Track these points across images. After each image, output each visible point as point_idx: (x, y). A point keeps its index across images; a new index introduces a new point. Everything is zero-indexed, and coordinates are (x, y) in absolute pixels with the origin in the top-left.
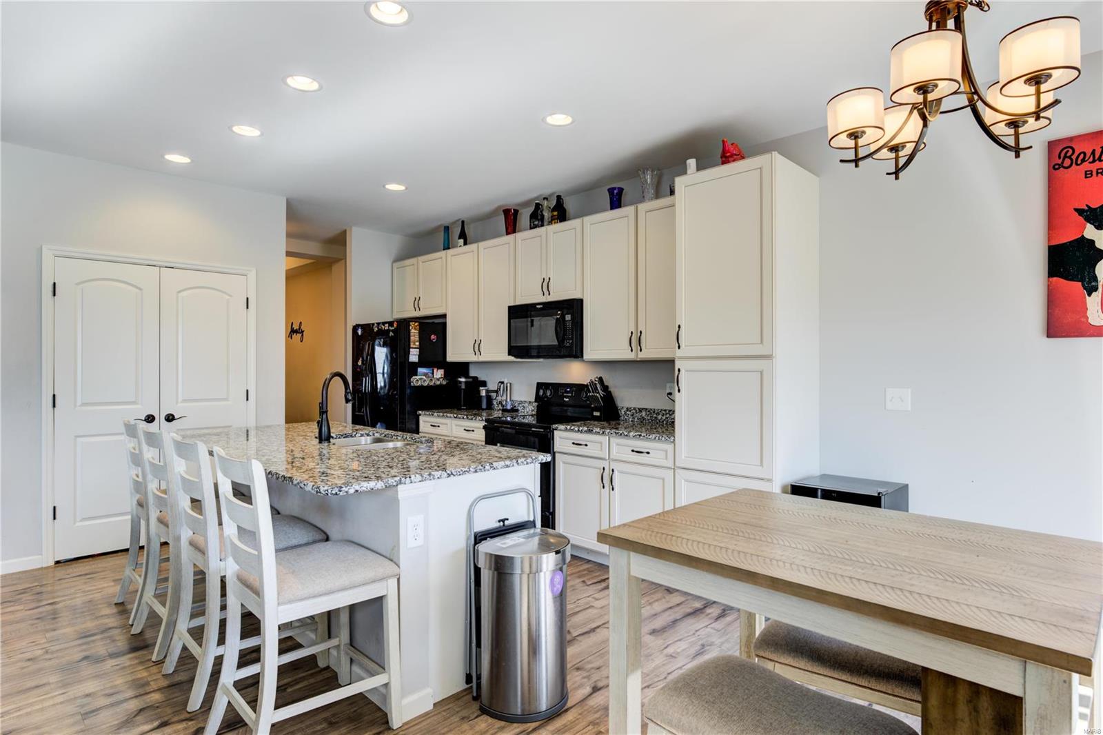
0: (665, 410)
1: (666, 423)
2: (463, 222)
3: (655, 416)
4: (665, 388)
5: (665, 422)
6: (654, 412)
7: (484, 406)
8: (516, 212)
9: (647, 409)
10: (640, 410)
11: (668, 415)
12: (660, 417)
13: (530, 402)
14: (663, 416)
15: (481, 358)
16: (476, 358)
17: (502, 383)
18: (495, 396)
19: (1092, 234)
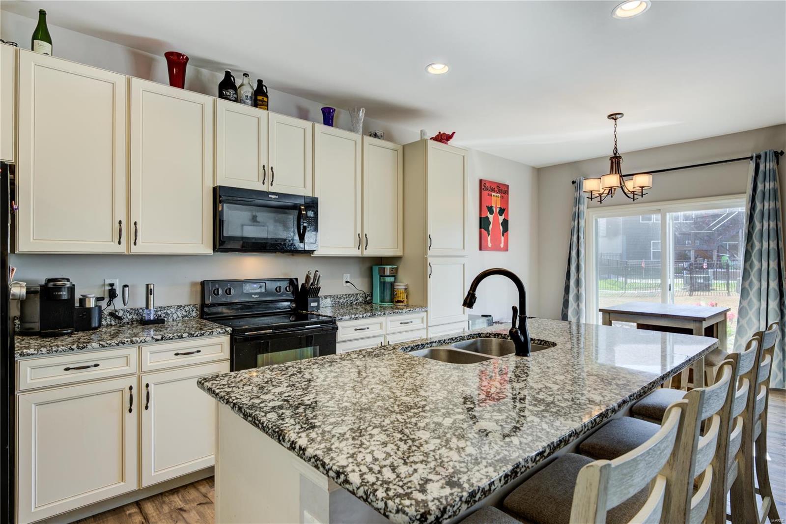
0: (346, 295)
1: (347, 305)
2: (42, 14)
3: (338, 300)
5: (345, 304)
6: (337, 297)
7: (95, 323)
8: (187, 60)
9: (331, 296)
10: (326, 297)
11: (348, 298)
12: (341, 301)
13: (179, 307)
14: (344, 299)
15: (135, 250)
16: (122, 249)
17: (112, 285)
18: (104, 304)
19: (489, 215)
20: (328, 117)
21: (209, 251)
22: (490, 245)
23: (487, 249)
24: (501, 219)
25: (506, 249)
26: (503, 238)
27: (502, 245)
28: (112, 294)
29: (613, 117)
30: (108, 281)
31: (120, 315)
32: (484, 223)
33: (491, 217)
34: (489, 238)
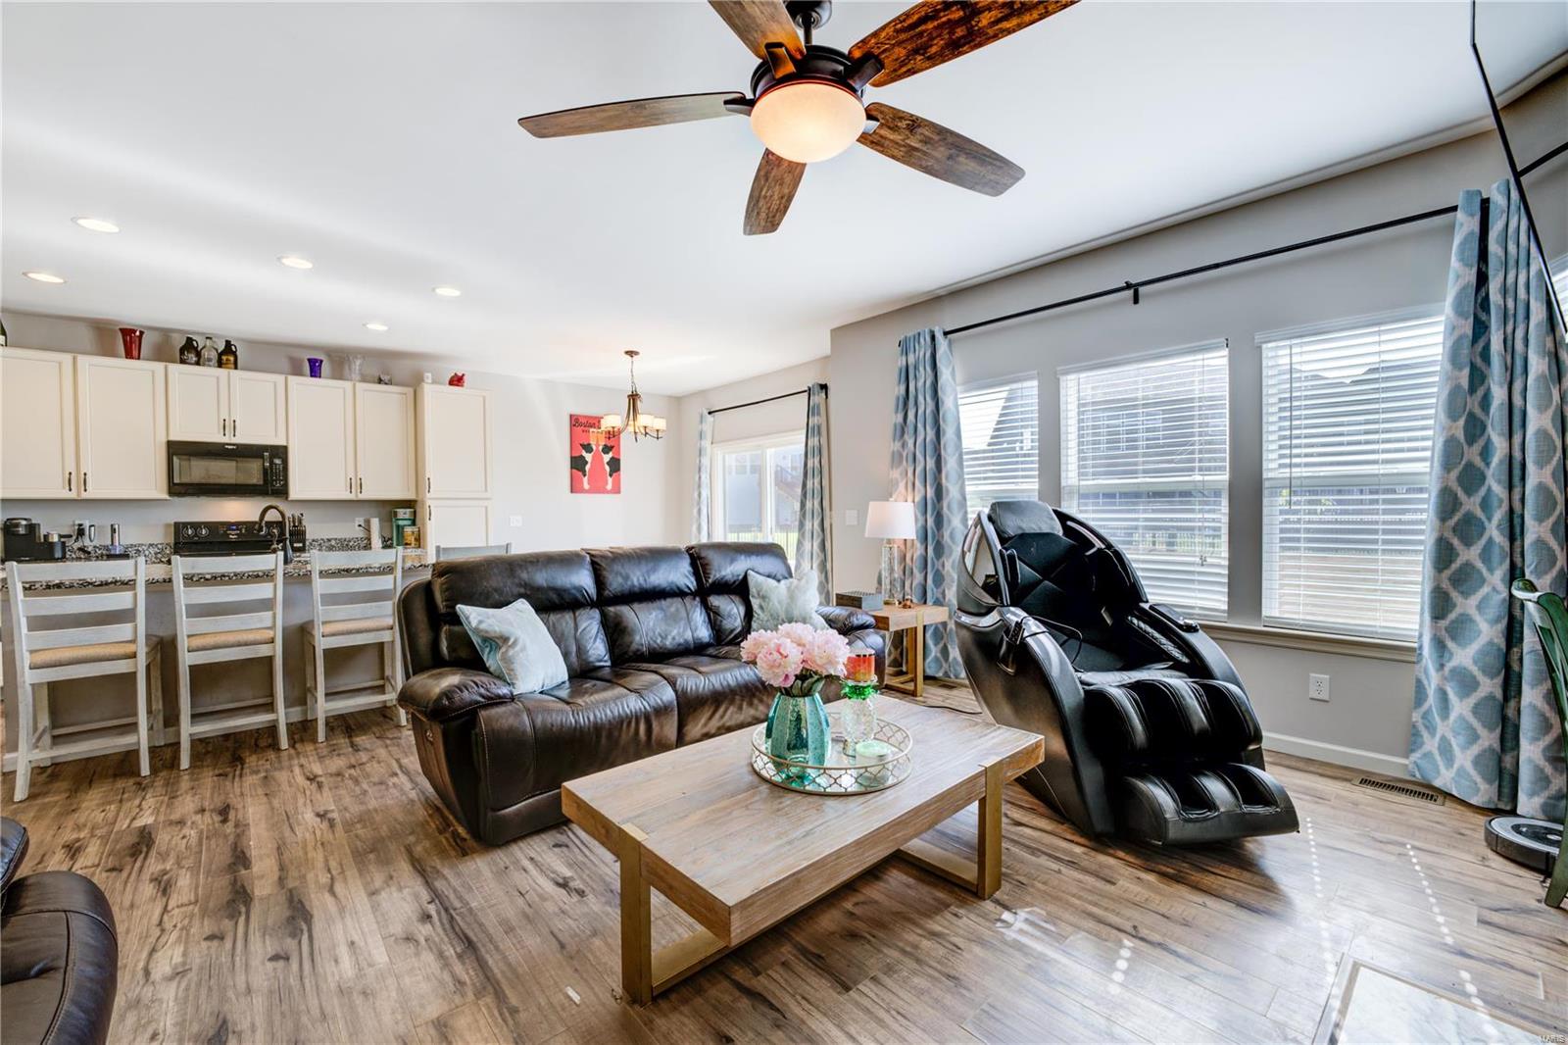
0: (357, 538)
4: (354, 521)
6: (345, 541)
7: (59, 555)
8: (142, 333)
9: (336, 538)
10: (329, 540)
13: (151, 545)
15: (85, 495)
16: (73, 495)
17: (80, 525)
18: (70, 542)
19: (584, 454)
20: (315, 368)
21: (166, 496)
22: (586, 486)
23: (581, 491)
24: (607, 458)
25: (617, 490)
26: (610, 480)
27: (609, 487)
28: (81, 532)
29: (630, 353)
30: (77, 522)
31: (90, 549)
32: (578, 464)
33: (588, 457)
34: (585, 479)
